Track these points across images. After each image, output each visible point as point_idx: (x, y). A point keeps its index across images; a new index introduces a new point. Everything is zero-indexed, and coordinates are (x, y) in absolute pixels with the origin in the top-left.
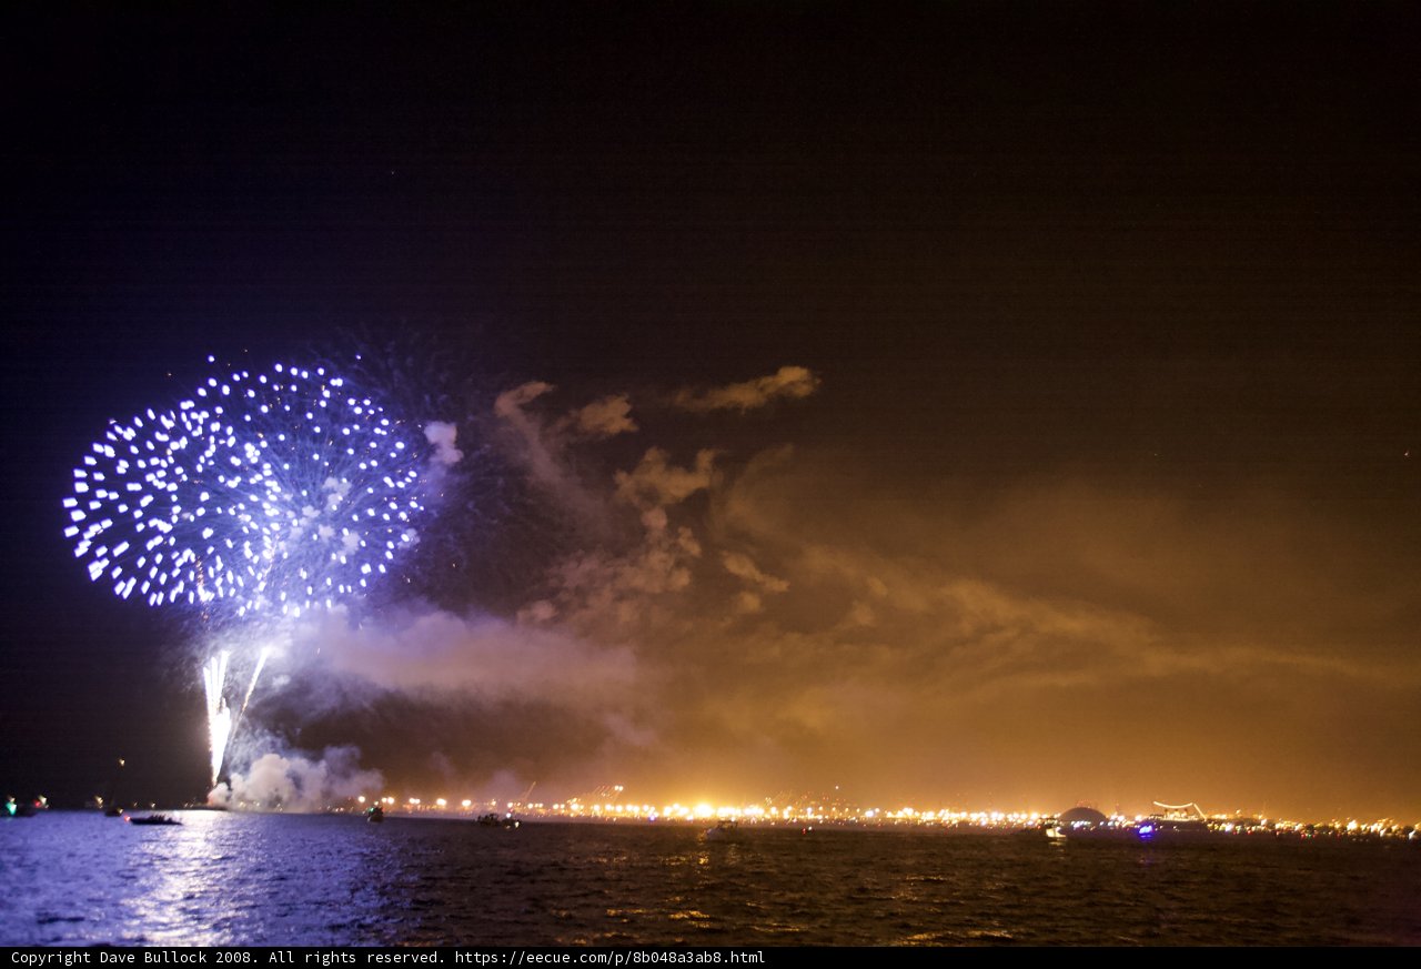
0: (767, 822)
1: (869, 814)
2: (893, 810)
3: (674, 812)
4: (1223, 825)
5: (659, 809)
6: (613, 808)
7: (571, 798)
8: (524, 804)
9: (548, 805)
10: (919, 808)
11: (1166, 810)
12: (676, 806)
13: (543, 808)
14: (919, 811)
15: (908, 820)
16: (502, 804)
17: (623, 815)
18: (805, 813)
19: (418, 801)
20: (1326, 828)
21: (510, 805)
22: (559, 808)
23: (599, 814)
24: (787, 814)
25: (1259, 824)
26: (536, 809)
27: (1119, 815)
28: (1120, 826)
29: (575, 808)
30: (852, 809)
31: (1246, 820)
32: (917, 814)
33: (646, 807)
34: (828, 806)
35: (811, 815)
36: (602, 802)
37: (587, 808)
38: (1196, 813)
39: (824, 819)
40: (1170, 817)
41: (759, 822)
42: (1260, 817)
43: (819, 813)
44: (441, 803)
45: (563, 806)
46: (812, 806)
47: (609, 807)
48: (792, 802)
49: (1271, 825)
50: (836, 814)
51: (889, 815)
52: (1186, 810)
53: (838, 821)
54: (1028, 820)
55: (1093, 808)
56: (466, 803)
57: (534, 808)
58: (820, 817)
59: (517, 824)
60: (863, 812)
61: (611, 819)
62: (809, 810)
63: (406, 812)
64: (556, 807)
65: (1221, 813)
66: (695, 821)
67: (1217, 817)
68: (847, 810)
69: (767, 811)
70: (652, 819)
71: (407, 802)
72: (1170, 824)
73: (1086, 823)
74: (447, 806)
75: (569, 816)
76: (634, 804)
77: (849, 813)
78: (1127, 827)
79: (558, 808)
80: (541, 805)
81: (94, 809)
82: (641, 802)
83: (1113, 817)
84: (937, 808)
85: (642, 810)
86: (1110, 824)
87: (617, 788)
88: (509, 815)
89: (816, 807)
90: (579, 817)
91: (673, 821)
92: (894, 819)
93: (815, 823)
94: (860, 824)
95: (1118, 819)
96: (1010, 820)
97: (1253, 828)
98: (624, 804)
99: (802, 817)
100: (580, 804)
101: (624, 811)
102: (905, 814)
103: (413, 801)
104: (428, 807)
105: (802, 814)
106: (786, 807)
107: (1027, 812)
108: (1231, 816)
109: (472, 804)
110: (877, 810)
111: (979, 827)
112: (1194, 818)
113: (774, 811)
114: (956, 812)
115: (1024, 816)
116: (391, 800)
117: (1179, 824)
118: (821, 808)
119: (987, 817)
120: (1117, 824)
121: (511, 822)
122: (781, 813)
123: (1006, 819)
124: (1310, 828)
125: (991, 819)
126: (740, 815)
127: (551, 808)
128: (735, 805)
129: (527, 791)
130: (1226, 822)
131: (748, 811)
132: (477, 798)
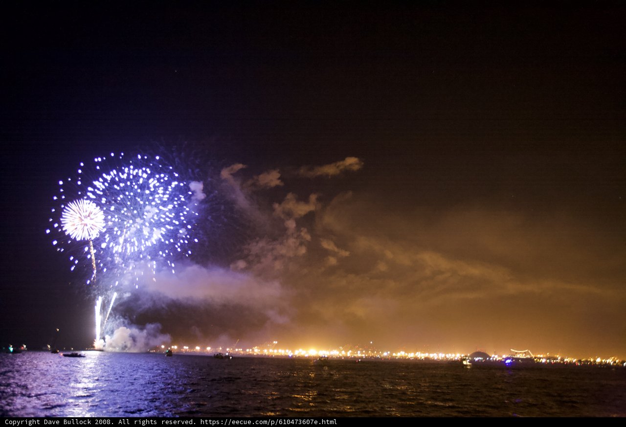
0: (340, 357)
1: (385, 354)
2: (396, 352)
3: (300, 353)
4: (541, 359)
5: (293, 351)
6: (273, 351)
7: (254, 346)
8: (234, 349)
9: (244, 350)
10: (405, 352)
11: (516, 353)
12: (301, 350)
13: (242, 351)
14: (408, 353)
15: (402, 357)
16: (224, 349)
17: (277, 354)
18: (357, 353)
19: (187, 348)
20: (587, 361)
21: (228, 350)
22: (249, 351)
23: (267, 354)
24: (349, 354)
25: (557, 359)
26: (239, 351)
27: (495, 355)
28: (496, 360)
29: (256, 351)
30: (378, 352)
31: (552, 357)
32: (406, 354)
33: (287, 351)
34: (367, 351)
35: (360, 354)
36: (268, 348)
37: (261, 351)
38: (529, 354)
39: (365, 356)
40: (518, 356)
41: (337, 357)
42: (558, 356)
43: (363, 353)
44: (198, 348)
45: (251, 350)
46: (360, 350)
47: (271, 351)
48: (351, 349)
49: (562, 359)
50: (370, 354)
51: (394, 355)
52: (525, 353)
53: (372, 357)
54: (455, 357)
55: (484, 352)
56: (209, 349)
57: (238, 351)
58: (363, 355)
59: (231, 358)
60: (383, 353)
61: (272, 356)
62: (359, 352)
63: (182, 352)
64: (248, 350)
65: (541, 354)
66: (309, 357)
67: (539, 356)
68: (375, 352)
69: (340, 352)
70: (290, 356)
71: (183, 348)
72: (518, 359)
73: (481, 358)
74: (200, 350)
75: (253, 354)
76: (282, 349)
77: (377, 354)
78: (499, 360)
80: (241, 350)
81: (47, 350)
82: (285, 348)
83: (493, 356)
84: (415, 353)
85: (285, 352)
86: (491, 359)
87: (274, 342)
88: (227, 354)
89: (362, 353)
90: (258, 355)
91: (299, 357)
92: (396, 357)
93: (361, 358)
94: (381, 358)
95: (495, 357)
96: (447, 357)
97: (555, 361)
98: (278, 350)
99: (356, 355)
100: (257, 348)
101: (278, 352)
102: (400, 354)
104: (192, 350)
105: (355, 354)
106: (348, 351)
107: (455, 354)
108: (545, 356)
110: (389, 352)
111: (434, 360)
112: (528, 356)
113: (343, 352)
114: (423, 353)
115: (453, 355)
116: (176, 347)
117: (522, 359)
118: (364, 351)
119: (437, 356)
120: (494, 359)
121: (228, 357)
122: (346, 354)
124: (580, 361)
125: (438, 356)
126: (328, 354)
127: (246, 351)
128: (327, 350)
129: (235, 343)
130: (542, 358)
131: (332, 352)
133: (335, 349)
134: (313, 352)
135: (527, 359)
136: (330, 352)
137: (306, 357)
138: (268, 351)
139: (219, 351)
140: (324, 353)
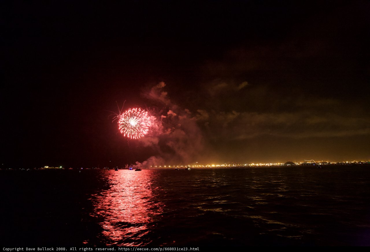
0: (225, 167)
1: (245, 165)
2: (250, 164)
5: (205, 166)
7: (188, 164)
8: (180, 166)
9: (184, 166)
10: (254, 164)
11: (307, 161)
12: (208, 165)
15: (253, 166)
24: (229, 166)
26: (182, 167)
27: (297, 162)
29: (189, 166)
30: (242, 164)
31: (324, 162)
34: (237, 164)
36: (194, 165)
37: (191, 166)
38: (313, 162)
40: (308, 162)
42: (327, 162)
43: (236, 165)
44: (165, 166)
47: (195, 166)
48: (230, 163)
49: (329, 163)
51: (249, 165)
52: (311, 161)
53: (239, 166)
55: (292, 162)
56: (170, 166)
60: (244, 164)
63: (159, 168)
64: (186, 166)
65: (319, 161)
66: (212, 168)
69: (225, 165)
72: (309, 164)
73: (290, 165)
76: (200, 165)
78: (299, 165)
84: (259, 164)
85: (201, 166)
86: (295, 165)
87: (197, 162)
89: (235, 165)
91: (207, 168)
93: (235, 167)
94: (244, 167)
95: (297, 164)
96: (274, 164)
97: (326, 164)
98: (198, 165)
99: (232, 166)
101: (198, 166)
102: (253, 164)
104: (163, 167)
107: (277, 163)
108: (321, 162)
110: (247, 164)
111: (267, 167)
112: (313, 163)
113: (227, 165)
115: (277, 164)
123: (273, 165)
124: (338, 163)
125: (270, 165)
128: (219, 165)
130: (319, 163)
131: (222, 165)
132: (172, 166)
133: (223, 164)
134: (213, 166)
135: (312, 164)
138: (194, 166)
139: (174, 167)
140: (218, 166)
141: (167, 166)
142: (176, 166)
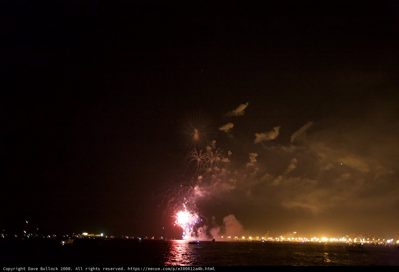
0: (348, 244)
1: (389, 241)
3: (314, 240)
5: (309, 239)
6: (294, 239)
7: (281, 236)
8: (267, 238)
9: (274, 238)
12: (315, 238)
13: (273, 239)
17: (296, 241)
19: (237, 237)
21: (263, 238)
23: (290, 240)
24: (355, 241)
26: (271, 239)
29: (282, 239)
30: (381, 240)
33: (305, 239)
34: (371, 239)
36: (291, 237)
37: (286, 239)
39: (370, 243)
41: (345, 243)
43: (368, 241)
44: (243, 238)
45: (278, 238)
47: (293, 238)
50: (374, 241)
53: (377, 243)
56: (250, 238)
57: (270, 239)
58: (368, 242)
62: (364, 239)
63: (234, 240)
64: (276, 238)
66: (322, 243)
68: (379, 240)
69: (348, 240)
71: (235, 238)
74: (245, 239)
76: (301, 237)
79: (277, 239)
80: (272, 238)
82: (303, 237)
85: (303, 239)
87: (294, 232)
88: (263, 241)
89: (366, 240)
90: (284, 241)
93: (367, 244)
94: (385, 245)
98: (298, 237)
100: (283, 237)
101: (298, 239)
103: (235, 237)
104: (240, 239)
105: (361, 241)
106: (355, 239)
109: (252, 237)
110: (392, 240)
113: (350, 239)
116: (230, 237)
118: (368, 239)
121: (264, 243)
122: (353, 240)
126: (338, 241)
127: (275, 239)
128: (336, 237)
129: (267, 234)
131: (340, 240)
132: (253, 236)
133: (342, 237)
134: (324, 239)
136: (338, 240)
137: (320, 243)
138: (291, 238)
139: (257, 239)
140: (333, 240)
141: (247, 237)
142: (260, 237)
